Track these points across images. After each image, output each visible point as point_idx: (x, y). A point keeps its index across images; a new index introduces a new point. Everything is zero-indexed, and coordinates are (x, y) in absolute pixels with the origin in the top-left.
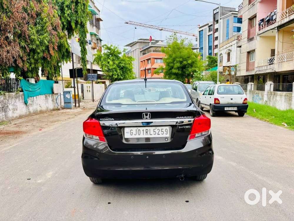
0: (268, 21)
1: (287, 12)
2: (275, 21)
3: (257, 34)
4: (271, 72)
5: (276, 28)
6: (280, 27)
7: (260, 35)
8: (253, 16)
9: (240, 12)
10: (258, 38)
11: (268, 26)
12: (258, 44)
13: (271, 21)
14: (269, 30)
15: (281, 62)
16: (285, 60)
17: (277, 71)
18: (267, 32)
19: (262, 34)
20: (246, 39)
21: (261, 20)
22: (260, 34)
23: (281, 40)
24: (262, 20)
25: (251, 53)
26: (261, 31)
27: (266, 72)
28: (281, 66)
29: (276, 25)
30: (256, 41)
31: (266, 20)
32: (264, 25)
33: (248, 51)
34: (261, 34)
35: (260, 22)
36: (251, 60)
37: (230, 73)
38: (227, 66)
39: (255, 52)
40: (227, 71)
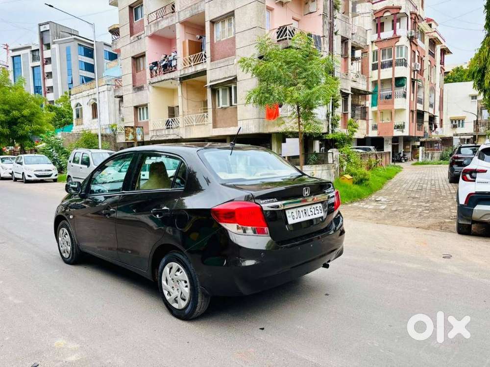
0: (165, 66)
1: (192, 59)
2: (176, 68)
3: (148, 82)
4: (176, 138)
5: (179, 79)
6: (183, 79)
7: (153, 85)
8: (140, 54)
9: (116, 44)
10: (150, 87)
11: (164, 74)
12: (149, 96)
13: (169, 67)
14: (167, 80)
15: (188, 126)
16: (195, 124)
17: (184, 138)
18: (164, 82)
19: (157, 84)
20: (131, 87)
21: (153, 63)
22: (153, 83)
23: (185, 95)
24: (156, 64)
25: (140, 109)
26: (155, 79)
27: (167, 138)
28: (190, 132)
29: (177, 74)
30: (148, 92)
31: (162, 64)
32: (158, 71)
33: (135, 105)
34: (154, 83)
35: (151, 65)
36: (140, 119)
37: (136, 137)
38: (129, 127)
39: (147, 108)
40: (131, 134)
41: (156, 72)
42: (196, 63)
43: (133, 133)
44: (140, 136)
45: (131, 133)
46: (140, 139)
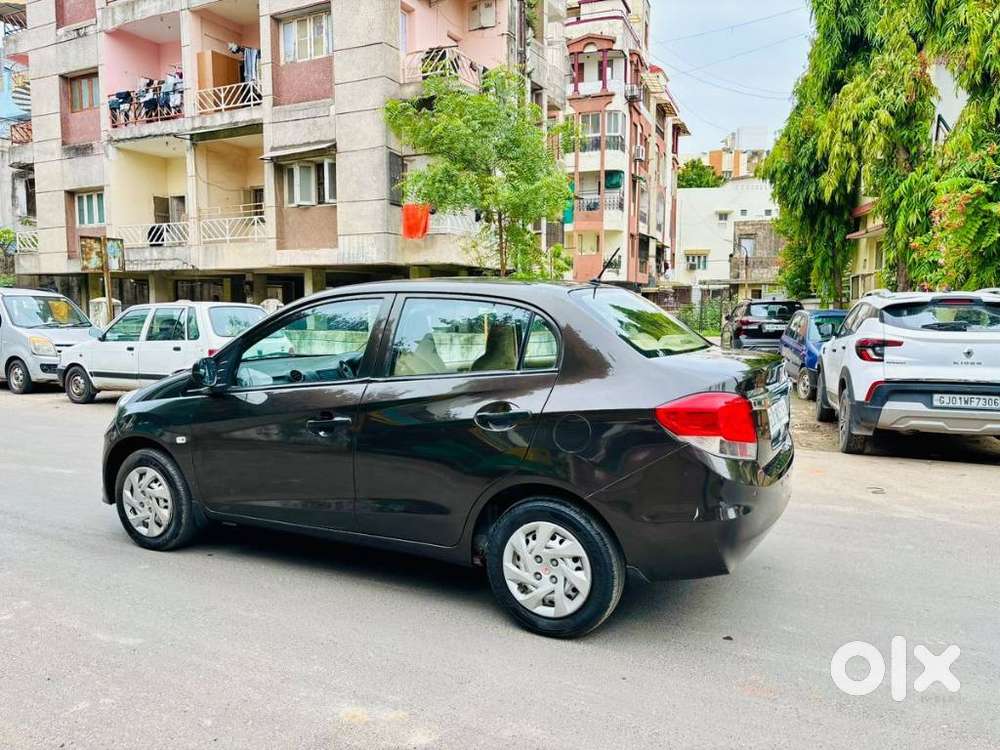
0: (151, 105)
1: (222, 95)
2: (179, 111)
3: (104, 137)
4: (180, 268)
5: (188, 137)
6: (199, 138)
7: (121, 145)
8: (81, 70)
9: (15, 41)
10: (111, 149)
11: (148, 122)
12: (107, 168)
13: (162, 107)
14: (155, 136)
15: (210, 243)
16: (228, 238)
17: (200, 268)
18: (148, 140)
19: (128, 143)
20: (56, 145)
21: (119, 95)
22: (118, 141)
23: (203, 174)
24: (126, 97)
25: (80, 198)
26: (123, 132)
27: (157, 268)
28: (217, 256)
29: (185, 125)
30: (105, 160)
31: (142, 100)
32: (131, 114)
33: (67, 188)
34: (123, 140)
35: (114, 98)
36: (82, 221)
37: (106, 262)
38: (91, 238)
39: (100, 196)
40: (94, 255)
41: (127, 115)
42: (231, 106)
43: (99, 254)
44: (117, 260)
45: (94, 253)
46: (117, 267)
